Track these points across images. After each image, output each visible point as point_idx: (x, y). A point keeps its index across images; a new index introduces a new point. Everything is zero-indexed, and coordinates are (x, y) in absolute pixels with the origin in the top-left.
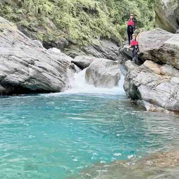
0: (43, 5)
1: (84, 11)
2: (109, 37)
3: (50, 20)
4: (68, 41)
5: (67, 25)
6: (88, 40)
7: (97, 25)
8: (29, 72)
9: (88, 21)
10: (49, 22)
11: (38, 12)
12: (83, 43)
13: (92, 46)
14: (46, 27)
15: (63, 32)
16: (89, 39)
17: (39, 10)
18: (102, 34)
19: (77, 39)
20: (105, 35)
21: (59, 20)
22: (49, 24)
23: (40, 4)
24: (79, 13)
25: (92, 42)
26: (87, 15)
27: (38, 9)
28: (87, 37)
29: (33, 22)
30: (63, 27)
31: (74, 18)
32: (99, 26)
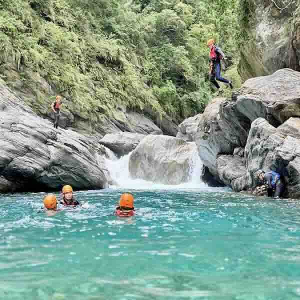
0: (28, 49)
1: (98, 62)
2: (142, 108)
3: (41, 77)
4: (73, 114)
5: (71, 86)
6: (106, 113)
7: (121, 86)
8: (49, 153)
9: (107, 79)
10: (40, 81)
11: (21, 62)
12: (98, 118)
13: (113, 123)
14: (35, 90)
15: (65, 99)
16: (108, 110)
17: (22, 58)
18: (129, 102)
19: (88, 111)
20: (134, 104)
21: (58, 78)
22: (41, 84)
23: (24, 49)
24: (90, 66)
25: (113, 116)
26: (103, 70)
27: (20, 57)
28: (104, 107)
29: (12, 81)
30: (64, 89)
31: (82, 74)
32: (124, 90)
